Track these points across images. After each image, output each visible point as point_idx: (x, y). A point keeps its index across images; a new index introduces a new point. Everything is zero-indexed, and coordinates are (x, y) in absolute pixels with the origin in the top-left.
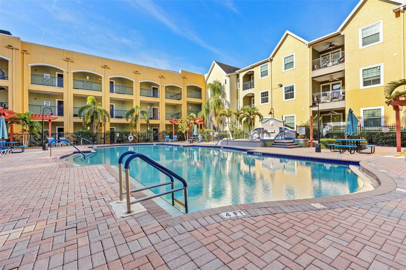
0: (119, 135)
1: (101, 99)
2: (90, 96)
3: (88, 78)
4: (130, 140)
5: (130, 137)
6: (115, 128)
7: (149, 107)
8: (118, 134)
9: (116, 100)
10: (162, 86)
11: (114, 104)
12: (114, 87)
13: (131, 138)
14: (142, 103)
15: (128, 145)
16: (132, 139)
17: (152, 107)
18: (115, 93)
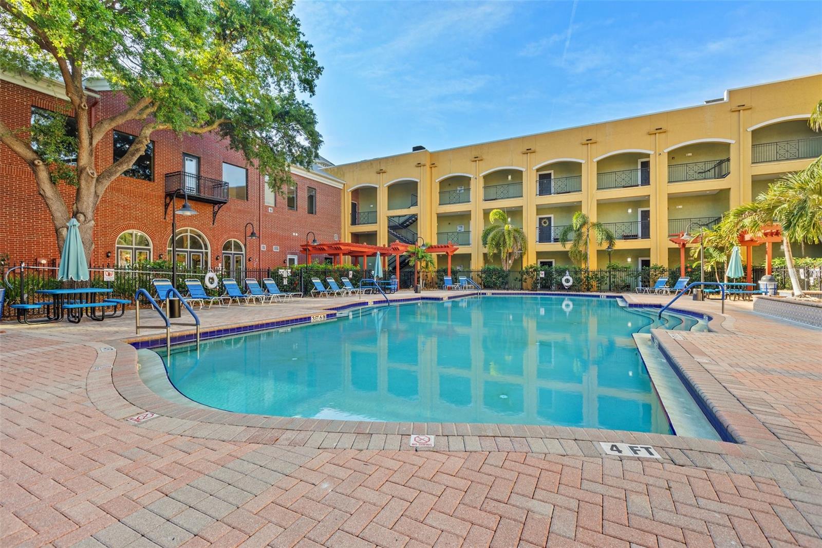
0: (545, 274)
1: (522, 211)
2: (494, 209)
3: (510, 177)
4: (567, 284)
5: (565, 278)
6: (553, 261)
7: (630, 211)
8: (543, 272)
9: (555, 208)
10: (657, 155)
11: (552, 216)
12: (553, 183)
13: (567, 281)
14: (602, 205)
15: (564, 295)
16: (570, 284)
17: (640, 210)
18: (554, 193)
